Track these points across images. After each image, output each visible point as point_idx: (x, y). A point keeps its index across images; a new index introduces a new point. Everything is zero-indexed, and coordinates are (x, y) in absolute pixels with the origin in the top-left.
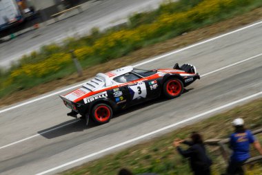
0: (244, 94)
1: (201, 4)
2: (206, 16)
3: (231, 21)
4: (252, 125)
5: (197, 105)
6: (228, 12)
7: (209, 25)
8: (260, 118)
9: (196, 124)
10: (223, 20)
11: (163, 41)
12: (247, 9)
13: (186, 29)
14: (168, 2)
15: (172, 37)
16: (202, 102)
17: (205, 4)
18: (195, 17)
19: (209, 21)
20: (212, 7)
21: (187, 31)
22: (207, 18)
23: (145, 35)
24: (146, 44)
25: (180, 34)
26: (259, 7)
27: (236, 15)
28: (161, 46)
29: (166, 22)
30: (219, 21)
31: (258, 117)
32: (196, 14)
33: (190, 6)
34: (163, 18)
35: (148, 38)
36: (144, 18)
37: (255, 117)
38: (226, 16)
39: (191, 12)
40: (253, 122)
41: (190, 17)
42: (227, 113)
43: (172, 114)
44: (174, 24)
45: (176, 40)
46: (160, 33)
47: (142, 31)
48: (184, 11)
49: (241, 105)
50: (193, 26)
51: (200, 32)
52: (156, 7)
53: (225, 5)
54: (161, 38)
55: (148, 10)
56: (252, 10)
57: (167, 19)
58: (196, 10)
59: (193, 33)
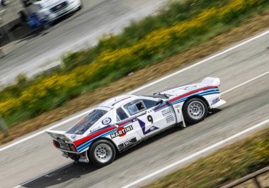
0: (207, 142)
1: (149, 37)
2: (156, 49)
3: (186, 54)
4: (220, 179)
5: (152, 160)
6: (181, 44)
7: (160, 61)
8: (230, 171)
9: (152, 184)
10: (177, 53)
11: (106, 85)
12: (204, 38)
13: (133, 67)
14: (109, 37)
15: (115, 80)
16: (158, 156)
17: (154, 36)
18: (142, 53)
19: (160, 56)
20: (162, 38)
21: (134, 70)
22: (158, 52)
23: (83, 79)
24: (84, 90)
25: (126, 74)
26: (219, 34)
27: (192, 46)
28: (103, 91)
29: (107, 61)
30: (172, 55)
31: (227, 170)
32: (143, 49)
33: (136, 39)
34: (103, 57)
35: (87, 82)
36: (80, 59)
37: (223, 169)
38: (179, 48)
39: (136, 47)
40: (221, 175)
41: (136, 53)
42: (189, 167)
43: (122, 174)
44: (117, 63)
45: (121, 82)
46: (101, 75)
47: (78, 75)
48: (129, 46)
49: (205, 156)
50: (141, 63)
51: (150, 70)
52: (95, 43)
53: (177, 35)
54: (103, 82)
55: (85, 48)
56: (211, 38)
57: (109, 57)
58: (143, 43)
59: (141, 72)
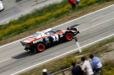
0: (47, 59)
1: (27, 21)
2: (30, 25)
3: (41, 28)
4: (51, 72)
5: (27, 64)
6: (39, 24)
8: (54, 69)
9: (26, 72)
10: (37, 27)
11: (11, 37)
12: (47, 22)
13: (21, 31)
14: (13, 20)
15: (15, 35)
16: (29, 63)
17: (29, 21)
18: (25, 26)
19: (31, 28)
20: (32, 22)
22: (30, 26)
23: (3, 34)
24: (4, 38)
25: (19, 33)
26: (53, 21)
27: (43, 25)
28: (10, 39)
29: (12, 29)
30: (35, 28)
31: (53, 68)
32: (25, 25)
33: (22, 22)
34: (11, 27)
35: (4, 36)
36: (3, 27)
37: (52, 68)
38: (38, 26)
39: (23, 24)
40: (51, 70)
41: (23, 26)
42: (40, 67)
43: (16, 68)
44: (16, 29)
45: (17, 36)
46: (10, 33)
47: (2, 33)
48: (20, 24)
49: (45, 63)
50: (24, 30)
51: (27, 33)
52: (8, 22)
53: (38, 21)
54: (10, 36)
55: (5, 24)
56: (50, 23)
57: (13, 27)
58: (25, 23)
59: (24, 33)
